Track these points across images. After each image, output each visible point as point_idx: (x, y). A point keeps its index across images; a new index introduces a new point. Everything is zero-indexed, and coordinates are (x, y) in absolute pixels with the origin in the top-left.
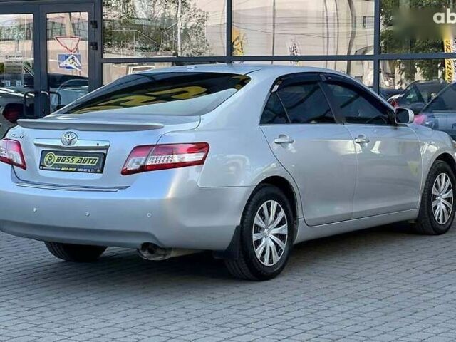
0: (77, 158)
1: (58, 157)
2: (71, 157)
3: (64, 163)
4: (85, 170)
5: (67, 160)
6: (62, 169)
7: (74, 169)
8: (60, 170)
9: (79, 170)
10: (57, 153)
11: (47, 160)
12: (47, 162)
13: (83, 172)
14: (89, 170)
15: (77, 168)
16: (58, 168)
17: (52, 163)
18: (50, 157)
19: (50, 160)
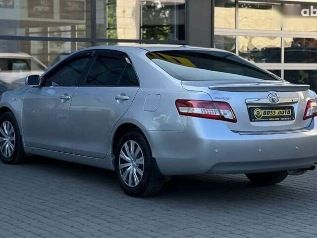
0: (277, 111)
1: (263, 111)
2: (273, 111)
3: (270, 115)
4: (285, 119)
5: (270, 113)
6: (270, 119)
7: (278, 119)
8: (269, 121)
9: (282, 119)
10: (262, 108)
11: (256, 114)
12: (256, 116)
13: (284, 120)
14: (288, 119)
15: (280, 118)
16: (266, 119)
17: (261, 116)
18: (258, 111)
19: (259, 114)
